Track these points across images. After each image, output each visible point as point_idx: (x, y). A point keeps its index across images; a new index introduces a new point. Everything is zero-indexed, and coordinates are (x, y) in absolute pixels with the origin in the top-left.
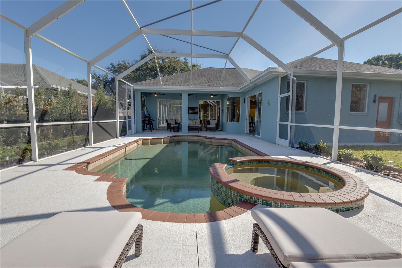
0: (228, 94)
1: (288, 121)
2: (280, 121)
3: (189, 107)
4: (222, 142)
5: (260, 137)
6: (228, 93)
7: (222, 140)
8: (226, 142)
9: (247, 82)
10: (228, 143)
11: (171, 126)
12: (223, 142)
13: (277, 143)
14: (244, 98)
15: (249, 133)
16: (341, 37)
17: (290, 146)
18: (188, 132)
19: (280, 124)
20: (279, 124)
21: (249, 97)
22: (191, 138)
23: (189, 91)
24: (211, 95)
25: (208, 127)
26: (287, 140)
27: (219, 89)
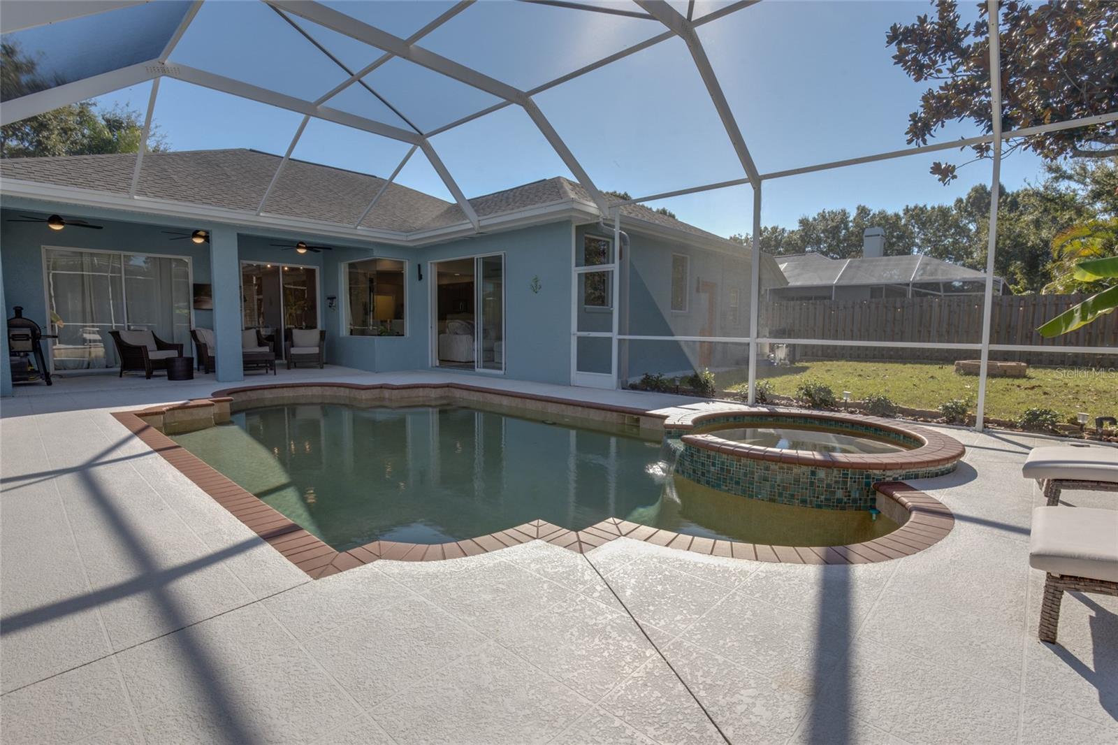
0: (372, 250)
1: (610, 330)
2: (578, 331)
3: (196, 283)
4: (416, 397)
5: (502, 372)
6: (370, 247)
7: (417, 390)
8: (434, 393)
9: (468, 221)
10: (441, 398)
11: (150, 358)
12: (421, 394)
13: (572, 384)
14: (419, 266)
15: (438, 364)
16: (758, 171)
17: (618, 387)
18: (245, 375)
19: (579, 338)
20: (576, 338)
21: (435, 263)
22: (286, 394)
23: (241, 227)
24: (299, 247)
25: (293, 354)
26: (611, 373)
27: (354, 232)
